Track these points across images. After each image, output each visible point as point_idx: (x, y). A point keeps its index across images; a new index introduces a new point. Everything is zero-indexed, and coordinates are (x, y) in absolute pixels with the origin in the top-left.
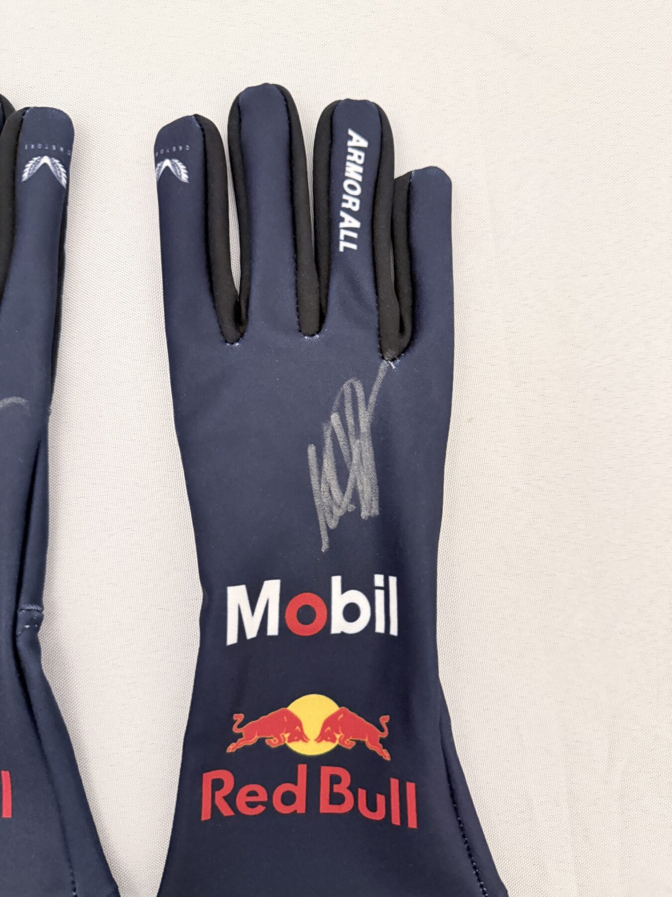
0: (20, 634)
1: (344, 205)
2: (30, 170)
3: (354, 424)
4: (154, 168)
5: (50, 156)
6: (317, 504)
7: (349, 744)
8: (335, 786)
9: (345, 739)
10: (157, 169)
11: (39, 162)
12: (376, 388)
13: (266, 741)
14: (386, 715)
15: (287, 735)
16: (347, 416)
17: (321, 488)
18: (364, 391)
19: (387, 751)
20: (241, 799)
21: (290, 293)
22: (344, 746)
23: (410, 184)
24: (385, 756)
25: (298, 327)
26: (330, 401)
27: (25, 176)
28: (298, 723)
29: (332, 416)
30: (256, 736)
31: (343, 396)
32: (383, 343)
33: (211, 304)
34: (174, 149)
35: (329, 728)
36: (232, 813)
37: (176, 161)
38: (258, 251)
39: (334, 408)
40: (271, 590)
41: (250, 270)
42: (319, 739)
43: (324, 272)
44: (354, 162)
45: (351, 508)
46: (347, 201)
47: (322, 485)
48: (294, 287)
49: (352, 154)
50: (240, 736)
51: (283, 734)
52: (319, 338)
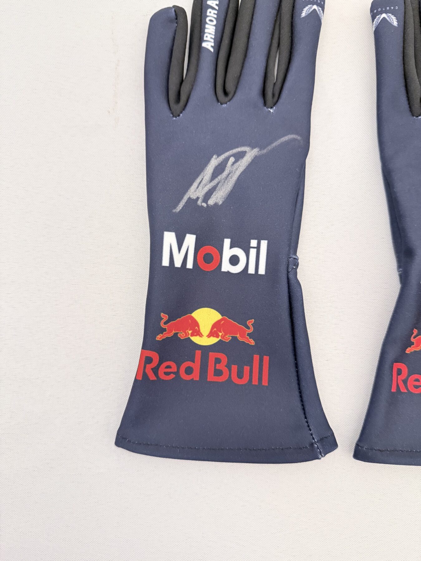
0: (291, 271)
2: (306, 11)
5: (317, 5)
11: (312, 8)
20: (411, 382)
27: (303, 14)
34: (388, 8)
36: (406, 391)
37: (390, 15)
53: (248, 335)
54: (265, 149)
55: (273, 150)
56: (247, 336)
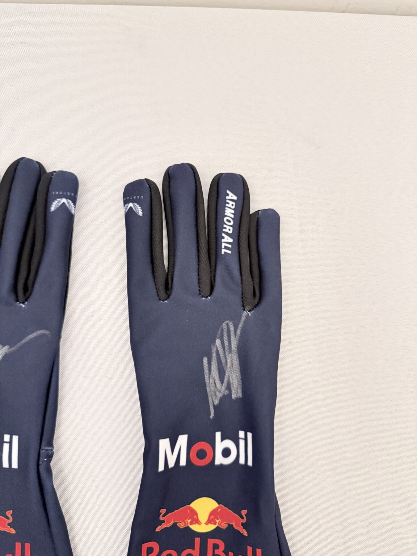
0: (42, 464)
1: (224, 230)
2: (55, 206)
3: (229, 345)
4: (123, 207)
5: (66, 198)
6: (208, 391)
7: (224, 526)
8: (216, 550)
9: (222, 523)
10: (125, 207)
11: (60, 202)
12: (240, 326)
13: (178, 524)
14: (245, 509)
15: (189, 521)
16: (225, 341)
17: (210, 381)
18: (234, 327)
19: (245, 530)
21: (195, 275)
22: (221, 527)
23: (258, 218)
24: (245, 534)
25: (199, 292)
26: (216, 333)
27: (53, 208)
28: (196, 514)
29: (217, 341)
30: (172, 521)
31: (222, 330)
32: (244, 302)
33: (153, 280)
34: (135, 197)
35: (213, 517)
37: (136, 204)
38: (179, 253)
39: (218, 336)
40: (183, 440)
41: (174, 262)
42: (207, 523)
43: (213, 264)
44: (230, 208)
45: (227, 392)
46: (226, 228)
47: (211, 379)
48: (197, 272)
49: (228, 203)
50: (163, 521)
51: (187, 520)
52: (210, 299)
53: (9, 524)
54: (14, 346)
55: (22, 347)
56: (7, 526)
